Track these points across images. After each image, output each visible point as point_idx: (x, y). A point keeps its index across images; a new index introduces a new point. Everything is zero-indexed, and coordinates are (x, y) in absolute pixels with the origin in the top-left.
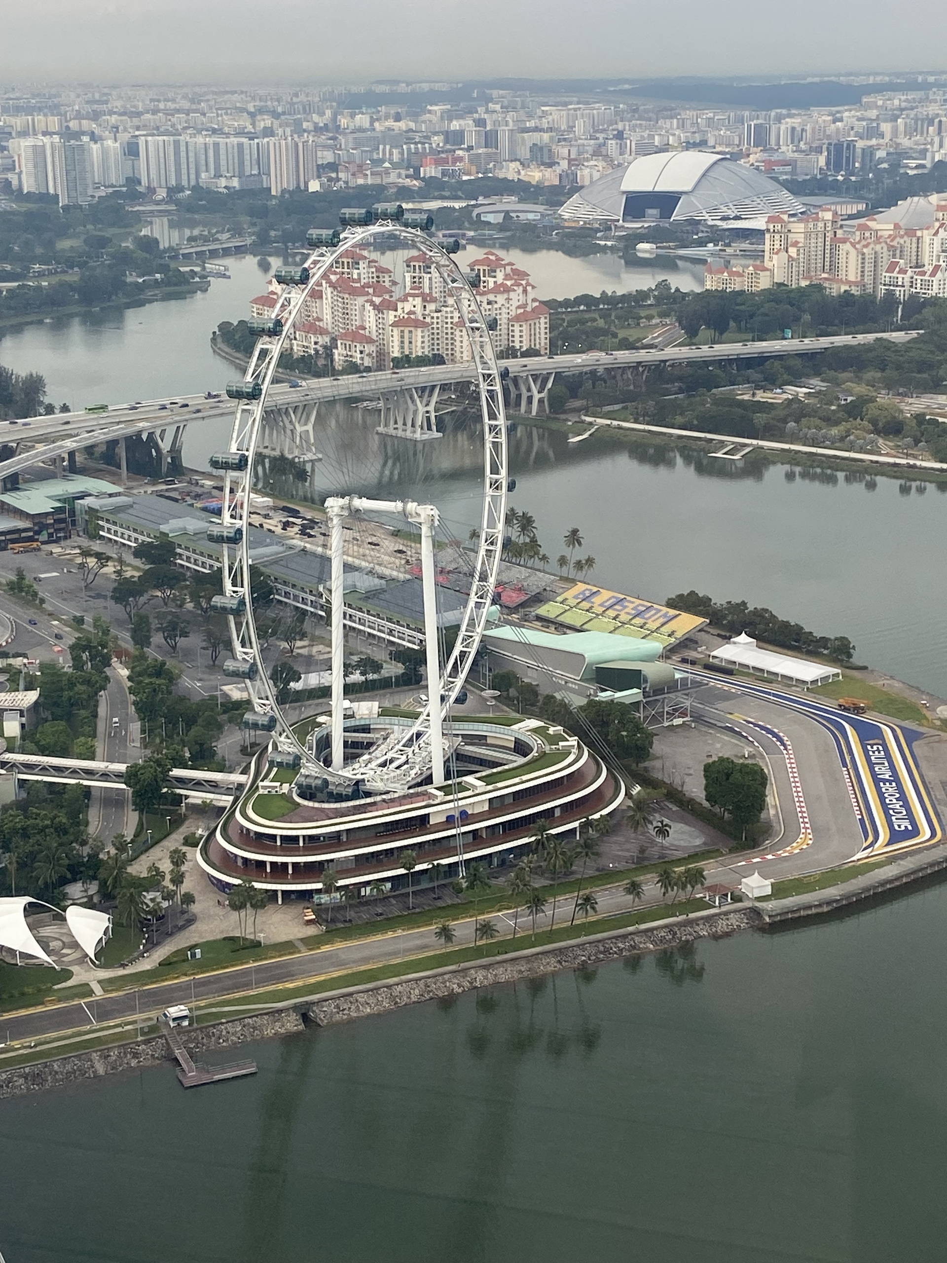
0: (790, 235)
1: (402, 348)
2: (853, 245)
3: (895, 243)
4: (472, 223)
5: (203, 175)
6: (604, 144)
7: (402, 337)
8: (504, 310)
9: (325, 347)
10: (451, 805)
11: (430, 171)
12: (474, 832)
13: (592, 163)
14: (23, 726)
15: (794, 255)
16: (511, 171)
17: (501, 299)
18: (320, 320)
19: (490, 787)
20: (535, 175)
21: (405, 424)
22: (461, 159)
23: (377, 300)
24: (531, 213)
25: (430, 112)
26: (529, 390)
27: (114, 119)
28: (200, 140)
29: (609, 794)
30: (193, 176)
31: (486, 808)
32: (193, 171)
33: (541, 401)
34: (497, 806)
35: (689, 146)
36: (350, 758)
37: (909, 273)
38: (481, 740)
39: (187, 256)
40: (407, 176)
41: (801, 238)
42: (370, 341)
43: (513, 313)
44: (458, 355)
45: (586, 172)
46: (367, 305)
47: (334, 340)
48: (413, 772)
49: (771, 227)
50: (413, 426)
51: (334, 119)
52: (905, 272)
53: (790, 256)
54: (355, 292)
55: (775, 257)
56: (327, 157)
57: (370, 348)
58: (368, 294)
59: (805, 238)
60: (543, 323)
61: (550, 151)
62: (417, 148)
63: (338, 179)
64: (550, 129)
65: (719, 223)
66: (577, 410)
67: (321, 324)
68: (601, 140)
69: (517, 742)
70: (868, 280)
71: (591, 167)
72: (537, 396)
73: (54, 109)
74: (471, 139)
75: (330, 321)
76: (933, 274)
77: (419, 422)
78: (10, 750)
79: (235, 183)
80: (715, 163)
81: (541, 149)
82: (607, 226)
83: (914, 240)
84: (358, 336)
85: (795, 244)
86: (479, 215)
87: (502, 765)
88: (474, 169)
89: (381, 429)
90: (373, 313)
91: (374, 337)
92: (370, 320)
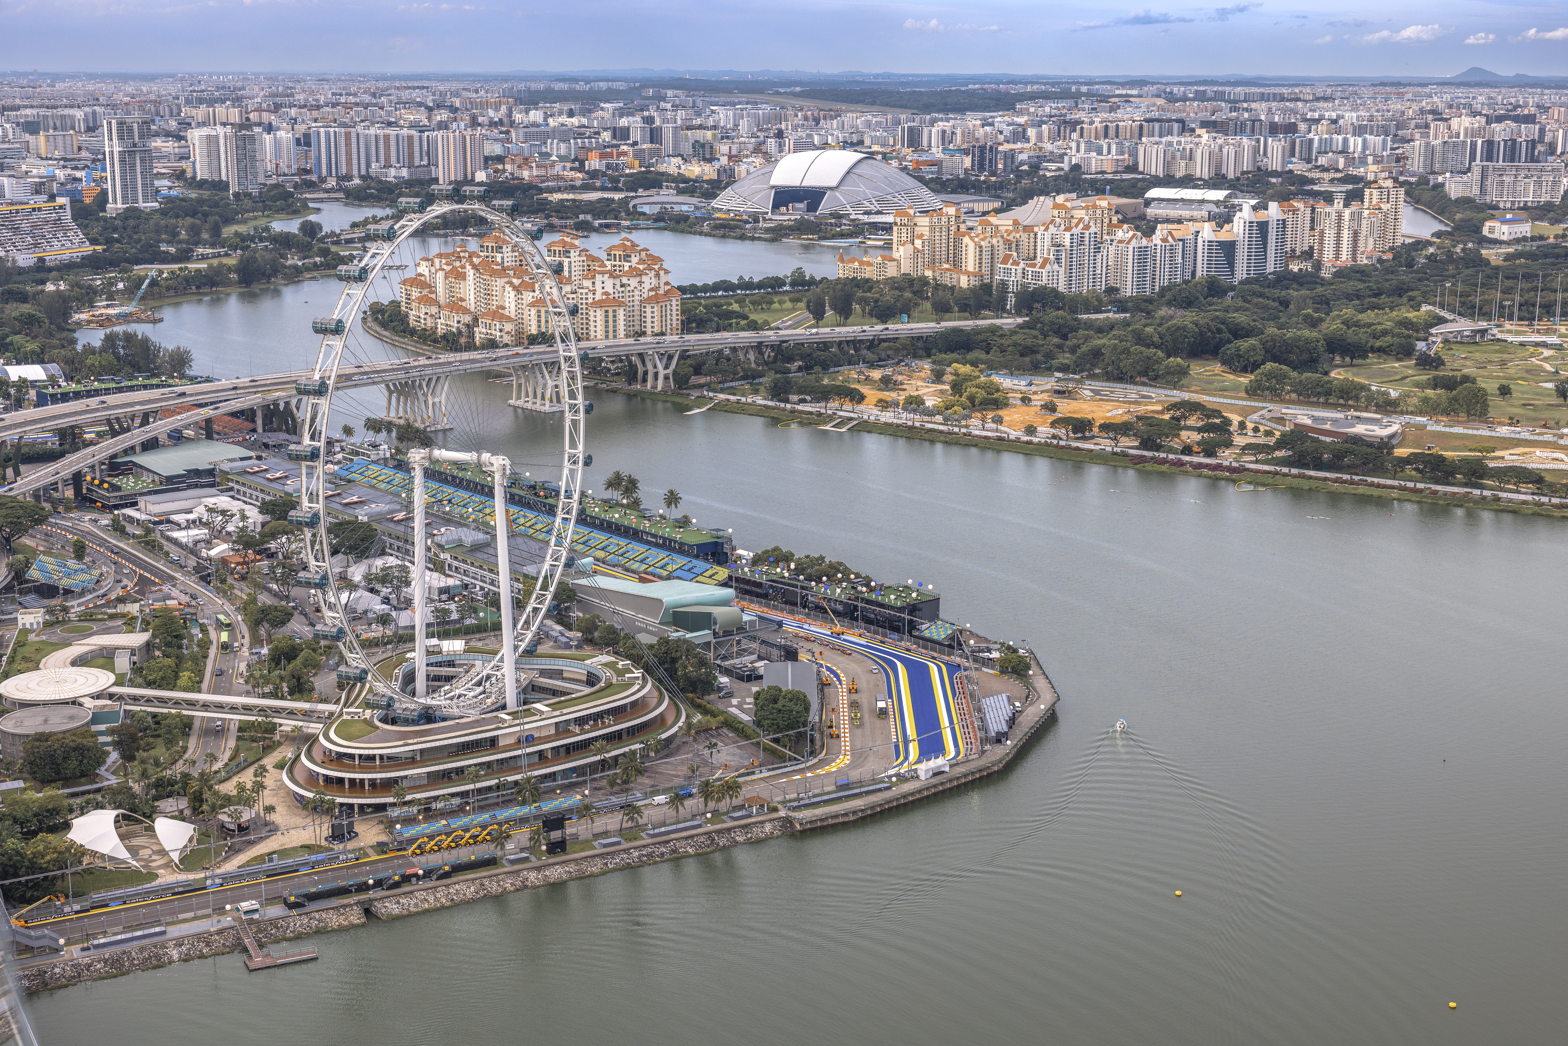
0: (916, 229)
1: (539, 326)
2: (971, 238)
3: (1011, 238)
4: (628, 213)
5: (373, 165)
6: (764, 143)
7: (539, 316)
8: (637, 293)
9: (468, 326)
10: (517, 729)
11: (594, 163)
12: (541, 753)
13: (750, 159)
14: (132, 663)
15: (920, 247)
16: (672, 166)
17: (634, 282)
18: (464, 300)
19: (557, 713)
20: (694, 170)
21: (535, 397)
22: (625, 154)
23: (516, 282)
24: (686, 205)
25: (602, 109)
26: (655, 367)
27: (293, 112)
28: (372, 131)
29: (670, 719)
30: (363, 166)
31: (553, 731)
32: (363, 161)
33: (666, 378)
34: (562, 729)
36: (431, 690)
37: (1022, 265)
38: (558, 674)
39: (349, 241)
40: (572, 169)
41: (926, 231)
42: (509, 319)
43: (645, 296)
44: (592, 334)
45: (743, 167)
46: (507, 286)
47: (476, 320)
48: (489, 701)
49: (898, 220)
50: (543, 398)
51: (510, 114)
52: (1018, 264)
53: (915, 248)
54: (494, 273)
55: (901, 248)
56: (497, 149)
57: (508, 327)
58: (508, 276)
59: (930, 231)
60: (675, 303)
61: (711, 147)
62: (583, 143)
63: (504, 171)
64: (715, 127)
65: (860, 217)
66: (701, 386)
67: (464, 304)
68: (762, 138)
69: (590, 674)
70: (986, 270)
71: (749, 164)
72: (662, 372)
73: (237, 101)
74: (636, 135)
75: (473, 301)
76: (1043, 266)
77: (548, 396)
78: (119, 684)
79: (404, 173)
80: (860, 161)
81: (703, 146)
82: (755, 218)
83: (1032, 235)
84: (498, 315)
85: (921, 236)
87: (569, 694)
88: (637, 163)
89: (511, 402)
90: (513, 293)
91: (513, 315)
92: (509, 300)
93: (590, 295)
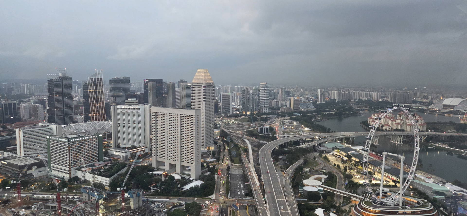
1: (396, 128)
5: (361, 98)
7: (396, 126)
9: (381, 126)
10: (403, 211)
13: (436, 99)
14: (325, 181)
19: (412, 209)
20: (424, 101)
24: (423, 107)
26: (422, 138)
28: (361, 92)
30: (359, 98)
31: (410, 213)
32: (359, 97)
33: (424, 140)
35: (457, 97)
36: (383, 198)
39: (357, 110)
42: (390, 126)
43: (419, 124)
45: (435, 101)
46: (390, 120)
47: (383, 126)
48: (396, 203)
50: (397, 141)
54: (387, 118)
56: (383, 96)
57: (390, 127)
60: (425, 126)
61: (427, 97)
63: (385, 99)
65: (464, 111)
66: (431, 142)
69: (417, 201)
75: (382, 122)
77: (399, 141)
78: (322, 184)
79: (366, 99)
80: (463, 101)
82: (439, 110)
84: (388, 125)
86: (412, 107)
87: (414, 205)
89: (391, 141)
90: (391, 122)
91: (391, 125)
92: (390, 123)
93: (407, 123)
